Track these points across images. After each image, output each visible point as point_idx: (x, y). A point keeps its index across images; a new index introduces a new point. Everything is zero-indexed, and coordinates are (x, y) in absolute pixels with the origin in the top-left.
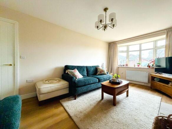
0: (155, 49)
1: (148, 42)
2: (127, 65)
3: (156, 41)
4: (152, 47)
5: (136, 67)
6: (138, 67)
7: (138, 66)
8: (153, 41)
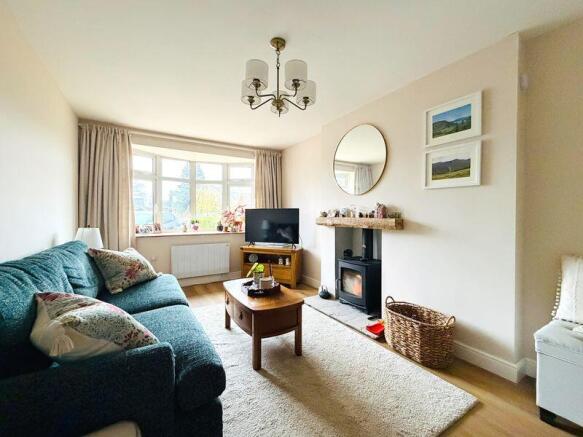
0: (226, 183)
1: (209, 163)
2: (157, 228)
3: (227, 166)
4: (220, 179)
5: (190, 231)
6: (196, 233)
7: (196, 228)
8: (222, 164)
